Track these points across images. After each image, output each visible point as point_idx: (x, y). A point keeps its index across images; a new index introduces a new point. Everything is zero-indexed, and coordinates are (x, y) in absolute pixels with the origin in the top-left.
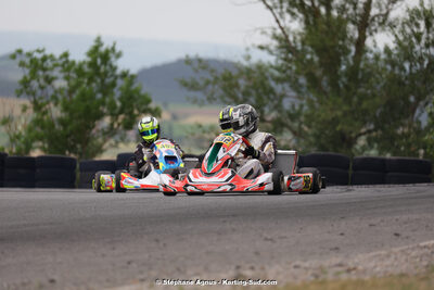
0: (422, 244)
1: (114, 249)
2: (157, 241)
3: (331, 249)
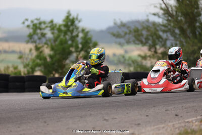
0: (187, 120)
1: (19, 127)
2: (45, 122)
3: (135, 125)
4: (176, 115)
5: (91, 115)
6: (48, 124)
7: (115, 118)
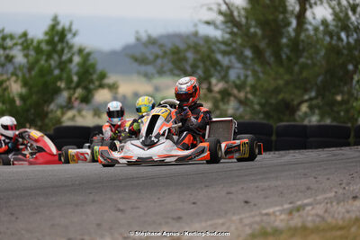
0: (264, 212)
4: (246, 202)
5: (93, 201)
6: (17, 218)
7: (138, 208)
